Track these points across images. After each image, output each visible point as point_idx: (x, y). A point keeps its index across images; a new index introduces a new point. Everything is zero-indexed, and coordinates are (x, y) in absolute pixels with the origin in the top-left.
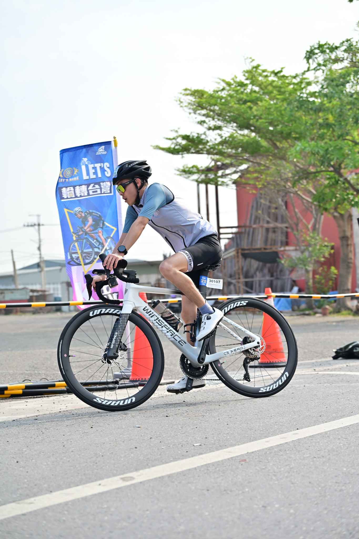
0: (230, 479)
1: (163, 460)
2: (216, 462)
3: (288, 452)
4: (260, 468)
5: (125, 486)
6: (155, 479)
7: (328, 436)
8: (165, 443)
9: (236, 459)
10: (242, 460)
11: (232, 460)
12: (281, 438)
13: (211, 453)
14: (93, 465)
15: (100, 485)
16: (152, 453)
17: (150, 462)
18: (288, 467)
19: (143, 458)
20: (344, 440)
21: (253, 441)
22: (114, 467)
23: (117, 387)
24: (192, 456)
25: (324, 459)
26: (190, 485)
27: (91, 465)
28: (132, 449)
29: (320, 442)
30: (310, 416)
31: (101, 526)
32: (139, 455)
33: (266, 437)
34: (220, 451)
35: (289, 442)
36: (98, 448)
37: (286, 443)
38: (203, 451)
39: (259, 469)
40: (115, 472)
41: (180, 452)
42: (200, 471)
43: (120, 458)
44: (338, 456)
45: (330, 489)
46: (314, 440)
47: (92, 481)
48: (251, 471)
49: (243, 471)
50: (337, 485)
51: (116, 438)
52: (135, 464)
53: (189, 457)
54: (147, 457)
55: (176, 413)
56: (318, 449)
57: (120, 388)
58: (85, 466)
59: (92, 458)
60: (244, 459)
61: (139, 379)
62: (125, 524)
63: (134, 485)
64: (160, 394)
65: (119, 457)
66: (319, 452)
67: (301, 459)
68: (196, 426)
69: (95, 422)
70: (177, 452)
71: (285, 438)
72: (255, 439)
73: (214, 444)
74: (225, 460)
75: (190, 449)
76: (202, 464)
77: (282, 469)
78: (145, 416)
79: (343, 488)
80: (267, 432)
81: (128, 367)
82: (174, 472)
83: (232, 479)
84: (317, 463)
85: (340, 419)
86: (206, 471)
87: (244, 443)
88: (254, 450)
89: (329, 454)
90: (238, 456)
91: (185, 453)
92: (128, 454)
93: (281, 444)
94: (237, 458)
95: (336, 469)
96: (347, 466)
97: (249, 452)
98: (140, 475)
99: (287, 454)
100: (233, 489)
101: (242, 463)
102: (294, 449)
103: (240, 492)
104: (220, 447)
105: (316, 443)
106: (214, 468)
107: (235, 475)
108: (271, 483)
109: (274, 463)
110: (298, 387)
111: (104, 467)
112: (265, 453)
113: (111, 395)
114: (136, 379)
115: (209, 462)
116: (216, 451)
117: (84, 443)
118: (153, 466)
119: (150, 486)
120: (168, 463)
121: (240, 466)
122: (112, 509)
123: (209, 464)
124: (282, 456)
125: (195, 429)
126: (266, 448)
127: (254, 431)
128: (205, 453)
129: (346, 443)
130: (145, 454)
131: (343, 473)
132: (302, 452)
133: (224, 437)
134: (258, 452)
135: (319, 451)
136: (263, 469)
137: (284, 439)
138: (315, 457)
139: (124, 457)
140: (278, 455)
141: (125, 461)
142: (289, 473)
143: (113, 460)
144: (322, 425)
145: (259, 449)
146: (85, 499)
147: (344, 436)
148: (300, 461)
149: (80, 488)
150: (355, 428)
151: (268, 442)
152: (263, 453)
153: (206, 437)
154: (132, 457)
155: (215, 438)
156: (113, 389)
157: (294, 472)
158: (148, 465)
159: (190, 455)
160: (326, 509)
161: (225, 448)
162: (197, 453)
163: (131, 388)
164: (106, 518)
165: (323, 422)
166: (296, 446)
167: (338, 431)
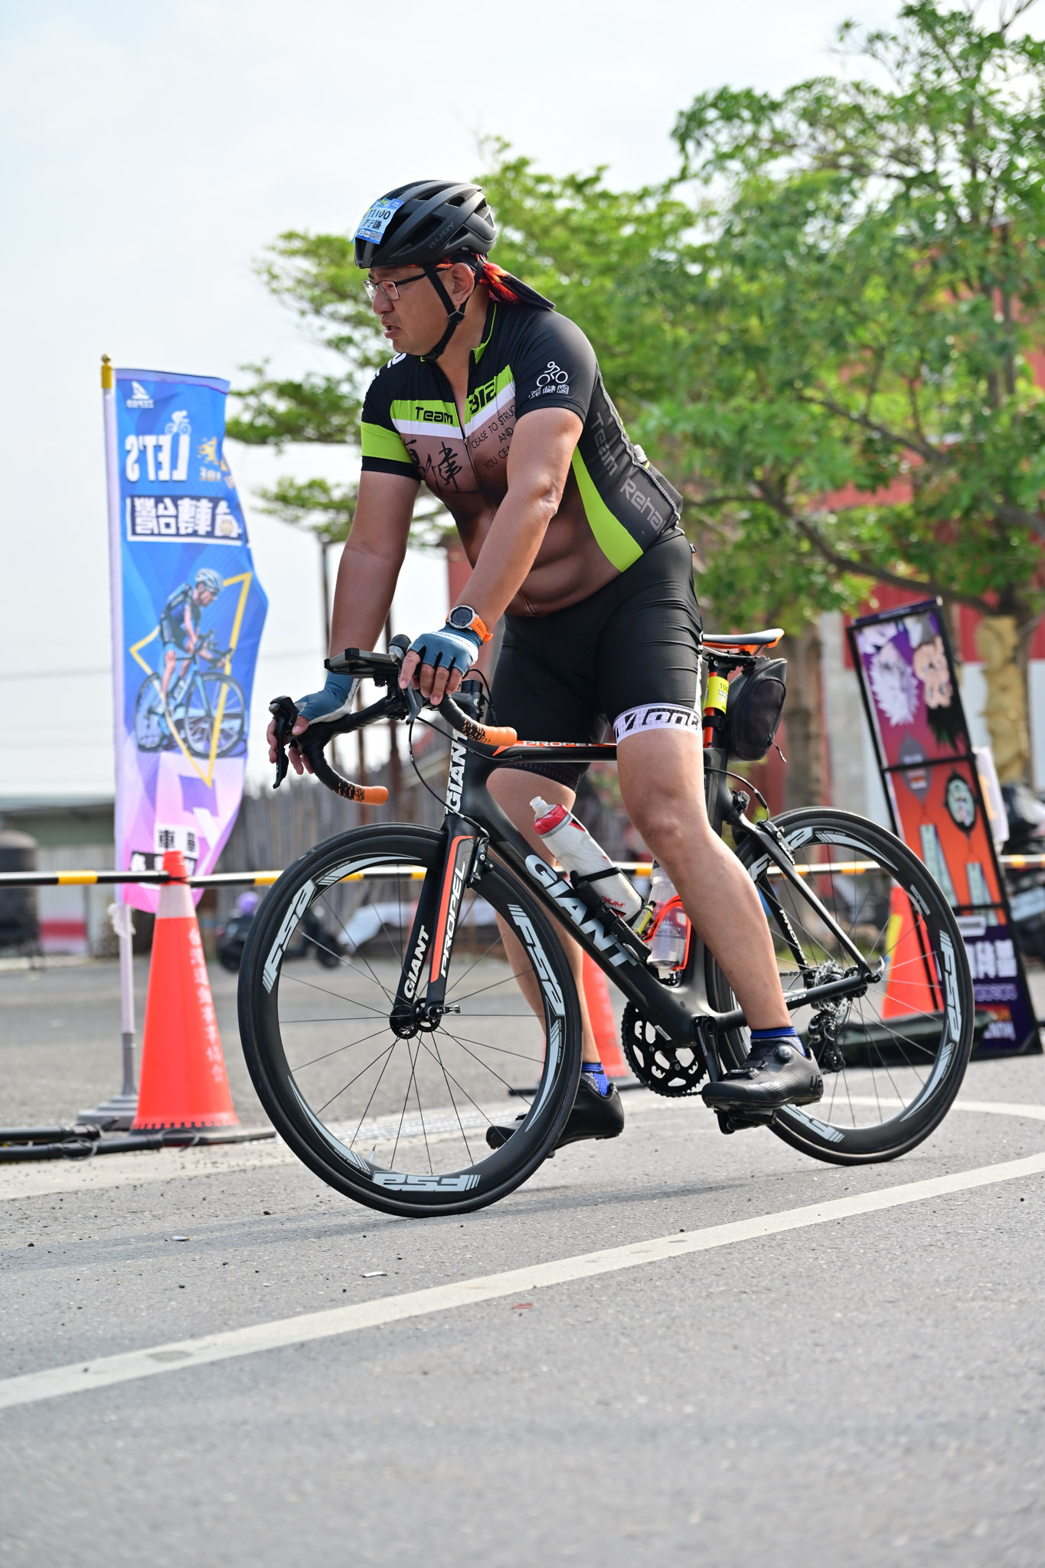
0: (490, 1347)
1: (273, 1311)
2: (439, 1312)
3: (658, 1283)
4: (576, 1320)
5: (166, 1373)
6: (257, 1354)
7: (779, 1245)
8: (271, 1274)
9: (499, 1304)
10: (521, 1304)
11: (488, 1305)
12: (633, 1253)
13: (419, 1292)
14: (54, 1329)
15: (86, 1370)
16: (235, 1298)
17: (234, 1316)
18: (663, 1316)
19: (208, 1309)
20: (829, 1250)
21: (547, 1261)
22: (122, 1331)
23: (95, 1150)
24: (364, 1301)
25: (773, 1295)
26: (365, 1364)
27: (47, 1329)
28: (171, 1289)
29: (757, 1259)
30: (715, 1201)
31: (107, 1461)
32: (196, 1303)
33: (585, 1251)
34: (451, 1286)
35: (660, 1261)
36: (61, 1291)
37: (651, 1263)
38: (395, 1288)
39: (577, 1323)
40: (127, 1342)
41: (322, 1293)
42: (392, 1332)
43: (135, 1311)
44: (815, 1287)
45: (798, 1359)
46: (736, 1255)
47: (57, 1365)
48: (551, 1327)
49: (526, 1328)
50: (818, 1350)
51: (115, 1268)
52: (185, 1324)
53: (353, 1303)
54: (222, 1307)
55: (292, 1206)
56: (752, 1275)
57: (103, 1151)
58: (30, 1332)
59: (47, 1313)
60: (524, 1303)
61: (163, 1125)
62: (180, 1454)
63: (193, 1370)
64: (233, 1163)
65: (131, 1309)
66: (754, 1280)
67: (701, 1297)
68: (364, 1234)
69: (39, 1232)
70: (313, 1292)
71: (646, 1251)
72: (555, 1258)
73: (428, 1272)
74: (468, 1306)
75: (353, 1285)
76: (397, 1317)
77: (647, 1321)
78: (197, 1216)
79: (839, 1355)
80: (588, 1240)
81: (125, 1092)
82: (311, 1336)
83: (495, 1348)
84: (753, 1304)
85: (811, 1204)
86: (411, 1333)
87: (522, 1266)
88: (554, 1282)
89: (787, 1284)
90: (505, 1298)
91: (339, 1295)
92: (157, 1302)
93: (634, 1267)
94: (502, 1301)
95: (812, 1316)
96: (846, 1307)
97: (538, 1286)
98: (208, 1347)
99: (656, 1287)
100: (501, 1369)
101: (519, 1311)
102: (677, 1276)
103: (526, 1374)
104: (446, 1278)
105: (742, 1263)
106: (435, 1324)
107: (503, 1339)
108: (616, 1351)
109: (619, 1309)
110: (670, 1137)
111: (89, 1334)
112: (587, 1288)
113: (75, 1170)
114: (154, 1125)
115: (417, 1312)
116: (435, 1286)
117: (14, 1280)
118: (243, 1326)
119: (242, 1370)
120: (288, 1317)
121: (516, 1318)
122: (136, 1424)
123: (416, 1317)
124: (642, 1293)
125: (362, 1238)
126: (590, 1277)
127: (547, 1238)
128: (402, 1292)
129: (835, 1259)
130: (214, 1299)
131: (833, 1323)
132: (704, 1281)
133: (455, 1254)
134: (566, 1287)
135: (753, 1277)
136: (589, 1322)
137: (644, 1254)
138: (745, 1292)
139: (148, 1309)
140: (629, 1290)
141: (153, 1318)
142: (669, 1328)
143: (115, 1315)
144: (757, 1219)
145: (569, 1278)
146: (47, 1405)
147: (827, 1243)
148: (700, 1301)
149: (23, 1380)
150: (860, 1224)
151: (594, 1261)
152: (583, 1288)
153: (400, 1256)
154: (173, 1309)
155: (428, 1257)
156: (84, 1153)
157: (683, 1326)
158: (226, 1324)
159: (355, 1299)
160: (792, 1401)
161: (462, 1280)
162: (378, 1294)
163: (138, 1152)
164: (120, 1444)
165: (759, 1214)
166: (681, 1271)
167: (806, 1232)
